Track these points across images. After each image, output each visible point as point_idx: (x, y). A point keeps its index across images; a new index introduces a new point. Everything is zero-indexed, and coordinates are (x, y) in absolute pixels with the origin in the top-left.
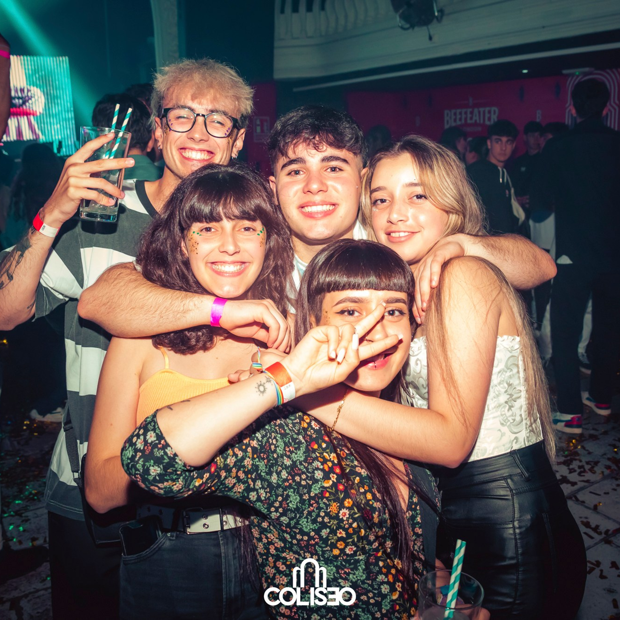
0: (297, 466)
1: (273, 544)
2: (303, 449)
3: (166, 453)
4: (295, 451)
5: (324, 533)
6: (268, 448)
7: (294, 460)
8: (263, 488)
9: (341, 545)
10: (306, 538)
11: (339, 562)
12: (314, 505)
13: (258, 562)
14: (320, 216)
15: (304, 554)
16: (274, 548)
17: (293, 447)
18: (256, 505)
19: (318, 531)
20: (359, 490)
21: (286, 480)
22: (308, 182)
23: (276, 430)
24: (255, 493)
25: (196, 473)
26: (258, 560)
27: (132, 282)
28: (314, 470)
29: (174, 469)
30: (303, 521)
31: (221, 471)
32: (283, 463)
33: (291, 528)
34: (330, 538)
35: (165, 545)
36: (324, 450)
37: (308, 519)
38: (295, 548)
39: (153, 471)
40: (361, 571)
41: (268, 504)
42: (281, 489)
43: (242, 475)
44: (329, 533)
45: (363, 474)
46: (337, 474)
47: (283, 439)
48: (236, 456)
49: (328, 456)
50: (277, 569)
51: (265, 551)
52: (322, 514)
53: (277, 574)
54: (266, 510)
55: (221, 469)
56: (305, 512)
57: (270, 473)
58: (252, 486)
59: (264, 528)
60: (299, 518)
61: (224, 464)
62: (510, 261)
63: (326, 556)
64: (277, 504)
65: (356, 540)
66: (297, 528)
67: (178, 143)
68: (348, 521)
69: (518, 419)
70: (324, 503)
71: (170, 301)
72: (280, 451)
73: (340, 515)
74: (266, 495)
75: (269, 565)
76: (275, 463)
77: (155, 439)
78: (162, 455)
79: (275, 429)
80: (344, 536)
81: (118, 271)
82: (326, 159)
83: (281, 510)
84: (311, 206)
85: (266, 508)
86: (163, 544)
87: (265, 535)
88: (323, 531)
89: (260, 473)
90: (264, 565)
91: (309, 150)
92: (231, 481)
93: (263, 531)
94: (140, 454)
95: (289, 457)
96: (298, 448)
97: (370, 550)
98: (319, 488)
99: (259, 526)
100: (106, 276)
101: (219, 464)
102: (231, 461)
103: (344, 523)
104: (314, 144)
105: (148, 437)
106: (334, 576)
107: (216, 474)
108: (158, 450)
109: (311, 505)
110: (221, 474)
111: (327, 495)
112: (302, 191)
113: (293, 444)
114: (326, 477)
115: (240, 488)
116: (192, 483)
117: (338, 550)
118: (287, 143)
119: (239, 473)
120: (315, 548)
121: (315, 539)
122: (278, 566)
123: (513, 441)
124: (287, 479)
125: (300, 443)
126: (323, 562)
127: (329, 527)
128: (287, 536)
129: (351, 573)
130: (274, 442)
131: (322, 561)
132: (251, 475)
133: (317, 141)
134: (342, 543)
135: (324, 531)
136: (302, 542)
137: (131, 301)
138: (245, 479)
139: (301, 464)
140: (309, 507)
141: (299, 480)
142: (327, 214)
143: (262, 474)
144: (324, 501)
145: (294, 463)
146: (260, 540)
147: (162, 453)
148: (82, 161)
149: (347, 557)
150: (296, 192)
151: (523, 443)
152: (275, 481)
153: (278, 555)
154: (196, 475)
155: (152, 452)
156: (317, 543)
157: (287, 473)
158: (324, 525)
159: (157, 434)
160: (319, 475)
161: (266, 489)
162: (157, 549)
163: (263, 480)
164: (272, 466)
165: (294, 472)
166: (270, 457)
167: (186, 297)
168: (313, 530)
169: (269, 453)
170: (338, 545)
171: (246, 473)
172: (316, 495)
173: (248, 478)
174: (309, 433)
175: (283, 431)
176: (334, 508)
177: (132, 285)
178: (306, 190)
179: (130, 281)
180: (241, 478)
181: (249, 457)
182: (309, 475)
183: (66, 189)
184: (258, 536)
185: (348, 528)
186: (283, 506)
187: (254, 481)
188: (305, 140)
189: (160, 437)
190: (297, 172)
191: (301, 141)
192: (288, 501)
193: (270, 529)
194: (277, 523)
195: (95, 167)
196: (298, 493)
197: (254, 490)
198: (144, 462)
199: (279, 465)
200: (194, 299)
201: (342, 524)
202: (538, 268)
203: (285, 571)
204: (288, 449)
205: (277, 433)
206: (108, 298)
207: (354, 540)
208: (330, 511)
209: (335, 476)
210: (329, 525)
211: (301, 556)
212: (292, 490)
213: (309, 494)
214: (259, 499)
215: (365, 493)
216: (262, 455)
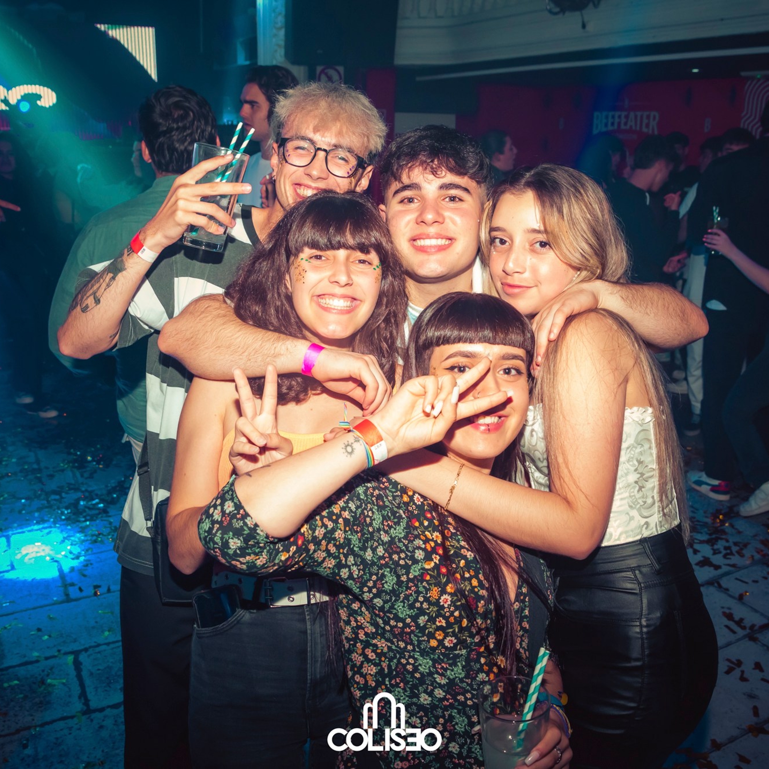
0: (395, 544)
1: (363, 629)
2: (403, 524)
3: (245, 524)
4: (394, 526)
5: (422, 620)
6: (363, 521)
7: (393, 536)
8: (355, 564)
9: (439, 635)
10: (400, 625)
11: (437, 656)
12: (413, 588)
13: (344, 648)
14: (433, 250)
15: (397, 642)
16: (363, 633)
17: (392, 522)
18: (347, 583)
19: (415, 618)
20: (464, 574)
21: (383, 558)
22: (422, 211)
23: (373, 501)
24: (347, 569)
25: (281, 546)
26: (344, 645)
27: (221, 317)
28: (415, 549)
29: (256, 541)
30: (399, 606)
31: (309, 544)
32: (380, 538)
33: (385, 613)
34: (428, 626)
35: (244, 618)
36: (426, 528)
37: (404, 603)
38: (388, 635)
39: (232, 544)
40: (461, 668)
41: (361, 583)
42: (375, 568)
43: (333, 549)
44: (428, 621)
45: (468, 556)
46: (440, 555)
47: (381, 511)
48: (326, 527)
49: (430, 535)
50: (365, 656)
51: (353, 636)
52: (421, 599)
53: (365, 663)
54: (358, 590)
55: (309, 542)
56: (402, 596)
57: (364, 549)
58: (343, 562)
59: (355, 610)
60: (395, 601)
61: (312, 536)
62: (652, 315)
63: (422, 647)
64: (371, 584)
65: (457, 630)
66: (391, 613)
67: (293, 177)
68: (450, 609)
69: (650, 501)
70: (424, 587)
71: (261, 342)
72: (376, 524)
73: (441, 601)
74: (359, 572)
75: (356, 652)
76: (370, 538)
77: (233, 509)
78: (241, 526)
79: (371, 500)
80: (444, 625)
81: (206, 303)
82: (444, 187)
83: (374, 591)
84: (423, 239)
85: (358, 588)
86: (243, 617)
87: (354, 617)
88: (420, 618)
89: (353, 548)
90: (350, 651)
91: (426, 175)
92: (320, 555)
93: (352, 613)
94: (218, 526)
95: (386, 532)
96: (398, 523)
97: (471, 643)
98: (419, 570)
99: (348, 607)
100: (192, 307)
101: (306, 536)
102: (320, 532)
103: (445, 610)
104: (432, 168)
105: (225, 507)
106: (430, 670)
107: (304, 547)
108: (237, 521)
109: (408, 588)
110: (309, 547)
111: (428, 578)
112: (415, 221)
113: (392, 518)
114: (428, 558)
115: (331, 563)
116: (277, 557)
117: (435, 641)
118: (400, 166)
119: (329, 546)
120: (410, 637)
121: (411, 627)
122: (367, 653)
123: (643, 526)
124: (383, 556)
125: (400, 517)
126: (418, 654)
127: (428, 614)
128: (380, 621)
129: (449, 669)
130: (370, 514)
131: (418, 652)
132: (344, 549)
133: (435, 165)
134: (441, 632)
135: (422, 618)
136: (396, 629)
137: (217, 339)
138: (337, 554)
139: (400, 541)
140: (406, 590)
141: (397, 559)
142: (441, 249)
143: (355, 549)
144: (423, 584)
145: (392, 539)
146: (348, 623)
147: (241, 523)
148: (193, 182)
149: (446, 651)
150: (409, 222)
151: (654, 529)
152: (369, 558)
153: (367, 641)
154: (281, 548)
155: (230, 523)
156: (412, 632)
157: (384, 549)
158: (422, 612)
159: (235, 504)
160: (419, 555)
161: (359, 565)
162: (235, 622)
163: (356, 555)
164: (367, 541)
165: (392, 549)
166: (365, 531)
167: (278, 339)
168: (410, 617)
169: (363, 525)
170: (437, 635)
171: (338, 547)
172: (415, 577)
173: (339, 553)
174: (410, 508)
175: (381, 503)
176: (434, 592)
177: (220, 321)
178: (420, 220)
179: (218, 316)
180: (332, 552)
181: (340, 529)
182: (409, 554)
183: (174, 212)
184: (346, 618)
185: (449, 617)
186: (378, 586)
187: (346, 556)
188: (422, 163)
189: (239, 506)
190: (411, 200)
191: (417, 164)
192: (383, 582)
193: (361, 611)
194: (369, 605)
195: (207, 190)
196: (395, 573)
197: (346, 566)
198: (223, 534)
199: (375, 540)
200: (288, 342)
201: (442, 612)
202: (686, 324)
203: (374, 659)
204: (386, 524)
205: (374, 505)
206: (192, 333)
207: (455, 630)
208: (430, 596)
209: (438, 557)
210: (428, 611)
211: (394, 644)
212: (388, 570)
213: (408, 576)
214: (351, 577)
215: (470, 579)
216: (355, 527)
